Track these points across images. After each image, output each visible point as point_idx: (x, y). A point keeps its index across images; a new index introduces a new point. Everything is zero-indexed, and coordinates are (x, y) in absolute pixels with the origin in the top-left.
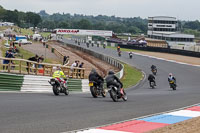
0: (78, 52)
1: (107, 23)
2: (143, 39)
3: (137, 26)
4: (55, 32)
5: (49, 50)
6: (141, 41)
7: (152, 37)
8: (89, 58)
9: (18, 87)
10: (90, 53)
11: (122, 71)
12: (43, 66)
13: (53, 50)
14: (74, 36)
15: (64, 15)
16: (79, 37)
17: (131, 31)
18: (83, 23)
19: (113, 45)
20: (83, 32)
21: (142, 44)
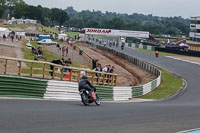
0: (109, 55)
1: (144, 23)
2: (184, 42)
3: (178, 26)
4: (84, 32)
5: (76, 53)
6: (182, 45)
7: (195, 39)
8: (122, 62)
9: (41, 94)
10: (123, 57)
11: (159, 79)
12: (70, 70)
13: (81, 53)
14: (105, 37)
15: (94, 13)
16: (111, 38)
17: (170, 33)
18: (116, 22)
19: (149, 47)
20: (115, 33)
21: (183, 47)
